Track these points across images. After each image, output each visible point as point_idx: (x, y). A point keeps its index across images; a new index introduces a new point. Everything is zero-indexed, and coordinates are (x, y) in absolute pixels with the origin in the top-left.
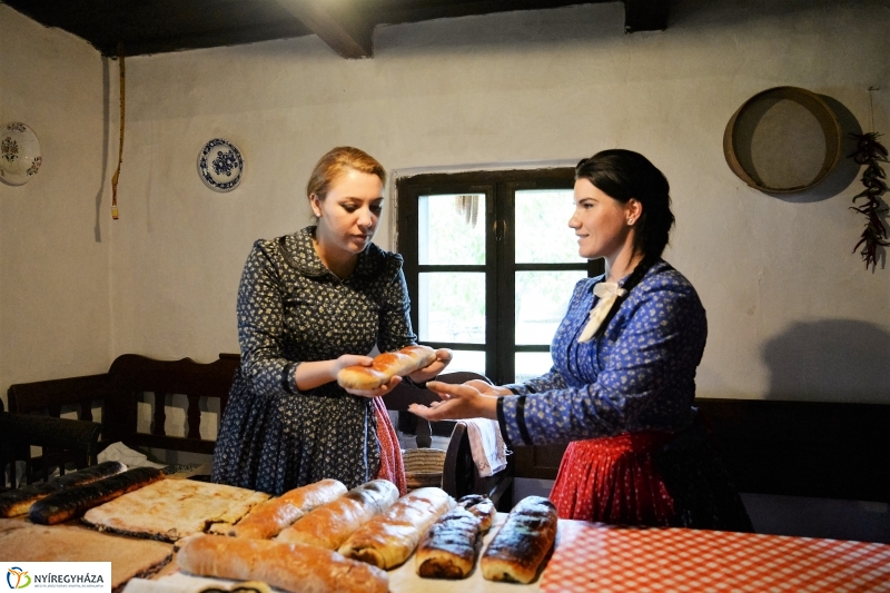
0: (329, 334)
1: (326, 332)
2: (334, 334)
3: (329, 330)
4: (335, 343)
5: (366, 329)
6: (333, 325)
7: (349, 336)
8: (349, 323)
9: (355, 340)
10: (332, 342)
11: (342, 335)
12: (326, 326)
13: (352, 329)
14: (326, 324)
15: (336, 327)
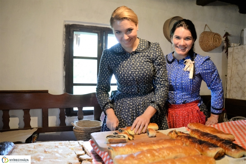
0: (130, 73)
1: (129, 72)
2: (132, 72)
3: (130, 71)
4: (133, 75)
5: (145, 69)
6: (131, 69)
7: (138, 72)
8: (137, 67)
9: (141, 73)
10: (132, 75)
11: (135, 72)
12: (128, 70)
13: (139, 69)
14: (128, 69)
15: (132, 69)
